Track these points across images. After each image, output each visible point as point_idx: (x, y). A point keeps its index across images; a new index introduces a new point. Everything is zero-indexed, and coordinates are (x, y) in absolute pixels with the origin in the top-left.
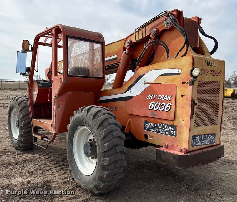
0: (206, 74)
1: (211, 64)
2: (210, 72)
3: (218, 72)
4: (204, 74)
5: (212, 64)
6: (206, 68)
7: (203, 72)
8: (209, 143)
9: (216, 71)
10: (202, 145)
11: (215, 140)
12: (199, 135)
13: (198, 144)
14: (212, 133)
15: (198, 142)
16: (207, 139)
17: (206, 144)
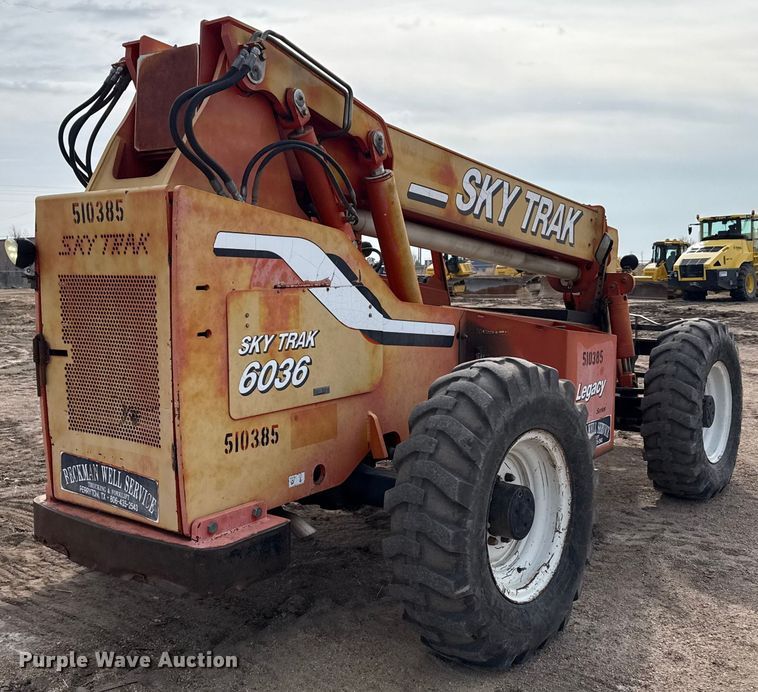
0: (86, 250)
1: (97, 213)
2: (100, 242)
3: (137, 237)
4: (78, 252)
5: (104, 211)
6: (83, 228)
7: (73, 247)
8: (134, 507)
9: (126, 237)
10: (103, 501)
11: (156, 507)
12: (89, 462)
13: (87, 490)
14: (140, 472)
15: (86, 481)
16: (123, 487)
17: (119, 505)
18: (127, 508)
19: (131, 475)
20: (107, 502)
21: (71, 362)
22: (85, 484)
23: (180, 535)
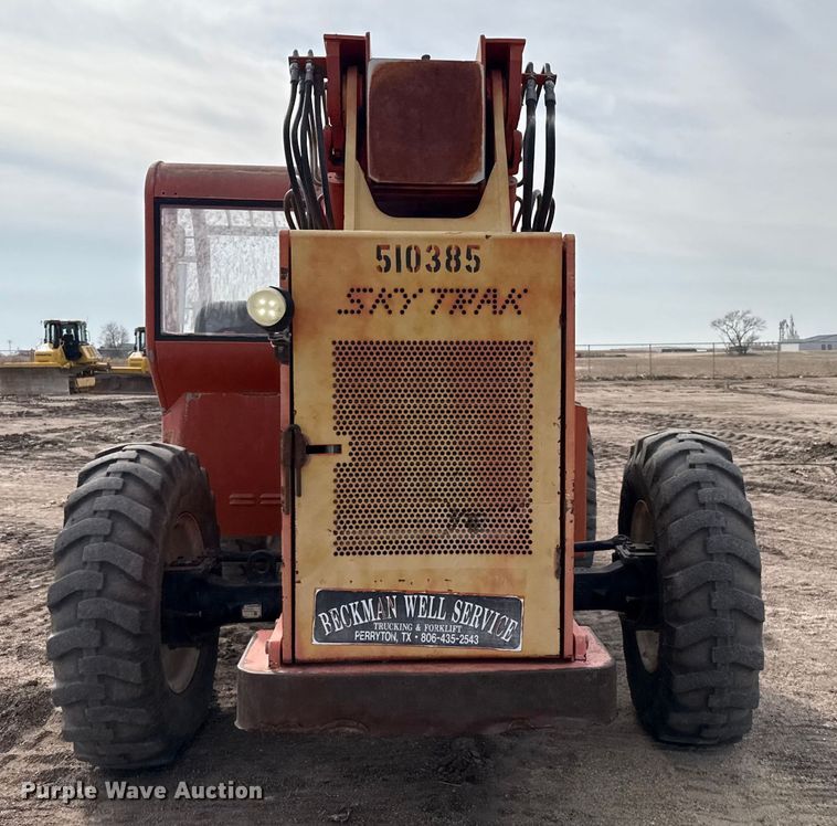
0: (396, 308)
1: (427, 261)
2: (429, 298)
4: (380, 310)
5: (443, 258)
6: (396, 279)
7: (369, 303)
8: (471, 639)
9: (482, 292)
10: (408, 643)
11: (517, 631)
12: (377, 596)
13: (370, 635)
14: (485, 591)
15: (371, 623)
16: (449, 617)
17: (439, 643)
18: (457, 644)
19: (465, 598)
20: (414, 642)
21: (348, 460)
22: (369, 626)
23: (561, 658)
